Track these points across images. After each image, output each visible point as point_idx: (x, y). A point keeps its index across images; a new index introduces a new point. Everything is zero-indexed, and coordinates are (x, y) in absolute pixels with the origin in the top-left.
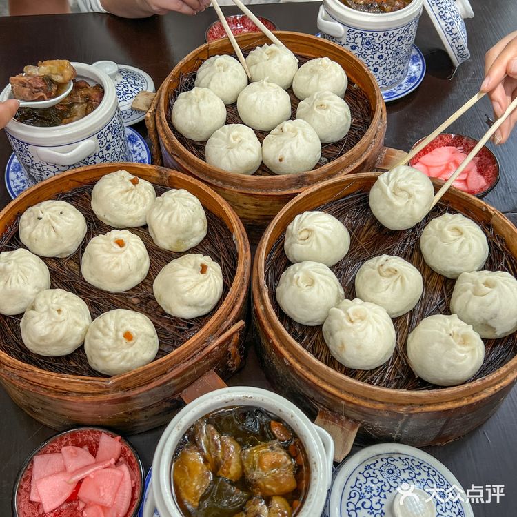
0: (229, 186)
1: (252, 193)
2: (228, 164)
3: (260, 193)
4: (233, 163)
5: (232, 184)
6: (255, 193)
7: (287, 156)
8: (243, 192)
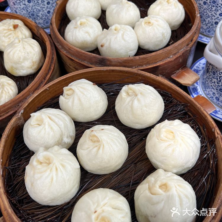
0: (64, 50)
1: (73, 58)
2: (71, 38)
3: (77, 61)
4: (74, 38)
5: (66, 50)
6: (74, 59)
7: (107, 45)
8: (69, 56)
